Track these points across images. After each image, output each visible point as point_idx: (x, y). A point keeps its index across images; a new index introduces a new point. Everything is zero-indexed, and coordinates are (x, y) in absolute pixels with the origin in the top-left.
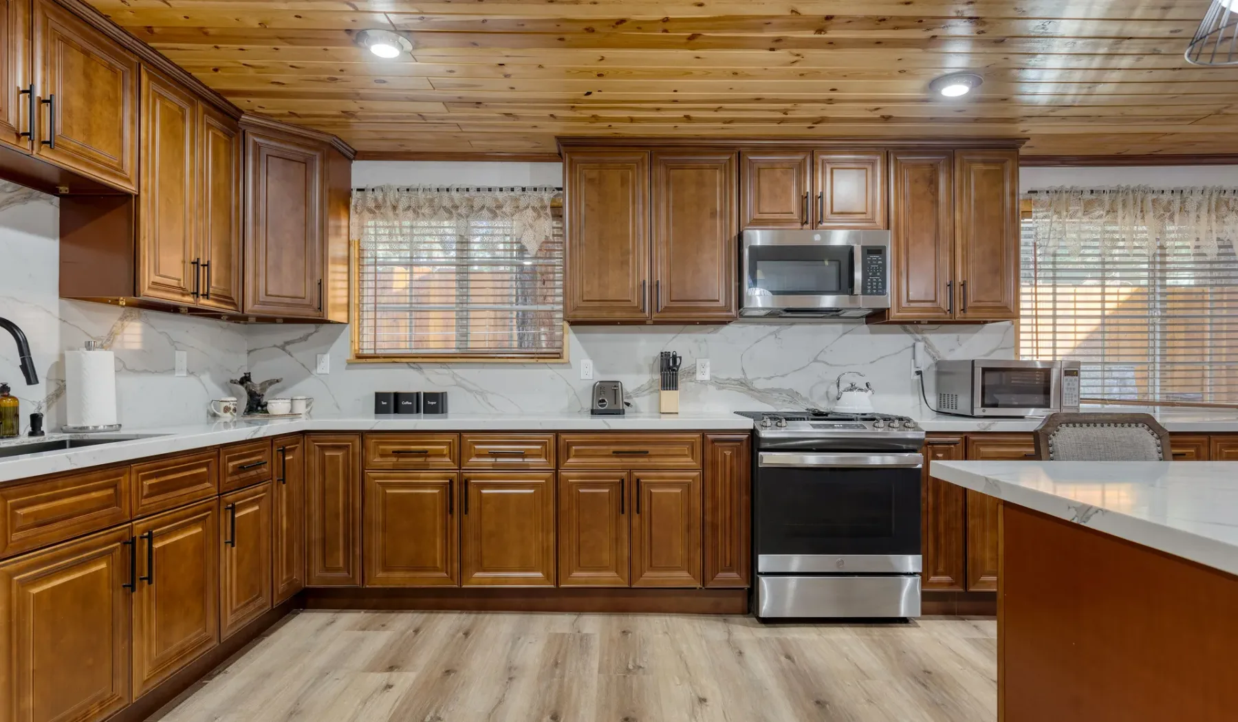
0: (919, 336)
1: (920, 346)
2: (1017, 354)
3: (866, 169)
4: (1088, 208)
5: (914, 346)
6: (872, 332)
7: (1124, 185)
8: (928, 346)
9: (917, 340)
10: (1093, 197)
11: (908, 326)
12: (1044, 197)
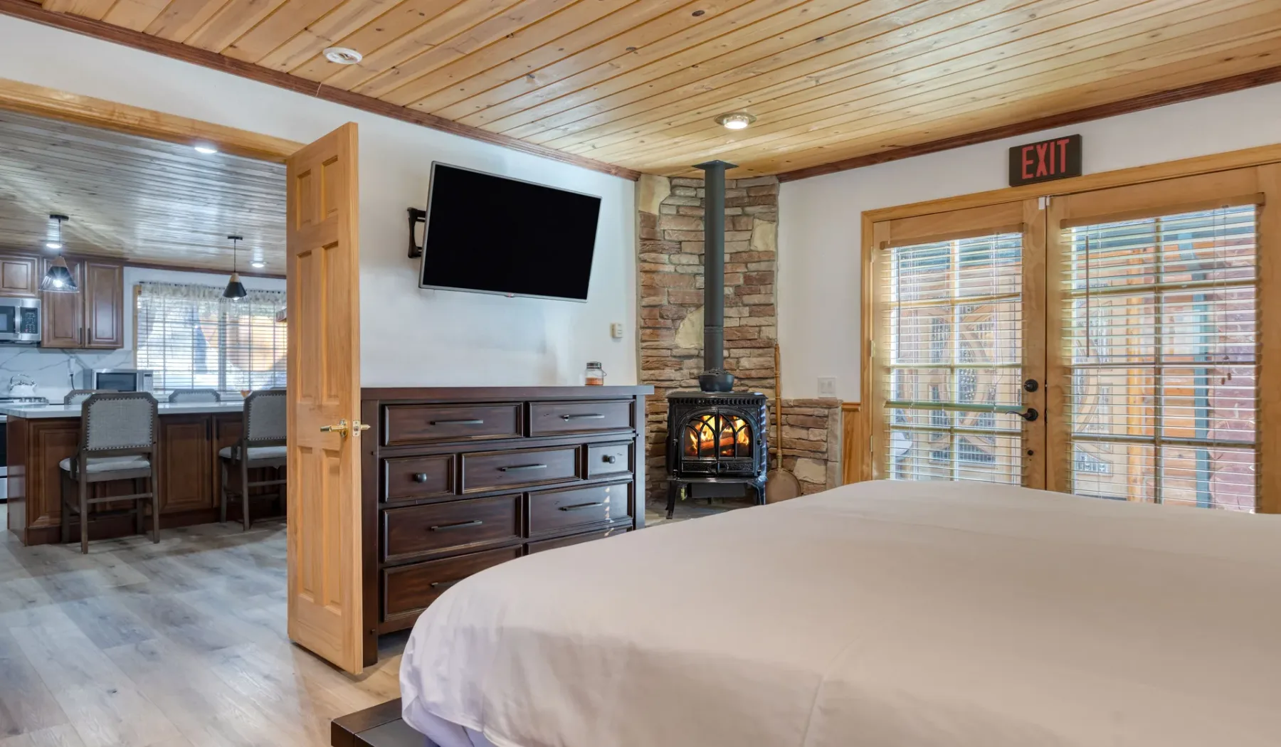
0: (73, 355)
1: (73, 361)
2: (136, 366)
3: (27, 265)
4: (174, 293)
5: (69, 360)
6: (41, 352)
7: (193, 283)
8: (78, 361)
9: (71, 357)
10: (176, 287)
11: (66, 350)
12: (149, 286)
